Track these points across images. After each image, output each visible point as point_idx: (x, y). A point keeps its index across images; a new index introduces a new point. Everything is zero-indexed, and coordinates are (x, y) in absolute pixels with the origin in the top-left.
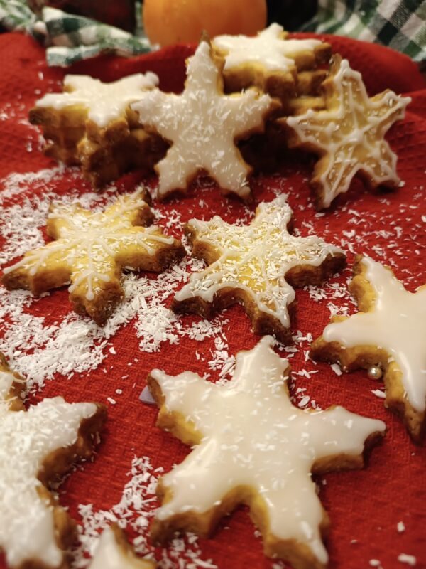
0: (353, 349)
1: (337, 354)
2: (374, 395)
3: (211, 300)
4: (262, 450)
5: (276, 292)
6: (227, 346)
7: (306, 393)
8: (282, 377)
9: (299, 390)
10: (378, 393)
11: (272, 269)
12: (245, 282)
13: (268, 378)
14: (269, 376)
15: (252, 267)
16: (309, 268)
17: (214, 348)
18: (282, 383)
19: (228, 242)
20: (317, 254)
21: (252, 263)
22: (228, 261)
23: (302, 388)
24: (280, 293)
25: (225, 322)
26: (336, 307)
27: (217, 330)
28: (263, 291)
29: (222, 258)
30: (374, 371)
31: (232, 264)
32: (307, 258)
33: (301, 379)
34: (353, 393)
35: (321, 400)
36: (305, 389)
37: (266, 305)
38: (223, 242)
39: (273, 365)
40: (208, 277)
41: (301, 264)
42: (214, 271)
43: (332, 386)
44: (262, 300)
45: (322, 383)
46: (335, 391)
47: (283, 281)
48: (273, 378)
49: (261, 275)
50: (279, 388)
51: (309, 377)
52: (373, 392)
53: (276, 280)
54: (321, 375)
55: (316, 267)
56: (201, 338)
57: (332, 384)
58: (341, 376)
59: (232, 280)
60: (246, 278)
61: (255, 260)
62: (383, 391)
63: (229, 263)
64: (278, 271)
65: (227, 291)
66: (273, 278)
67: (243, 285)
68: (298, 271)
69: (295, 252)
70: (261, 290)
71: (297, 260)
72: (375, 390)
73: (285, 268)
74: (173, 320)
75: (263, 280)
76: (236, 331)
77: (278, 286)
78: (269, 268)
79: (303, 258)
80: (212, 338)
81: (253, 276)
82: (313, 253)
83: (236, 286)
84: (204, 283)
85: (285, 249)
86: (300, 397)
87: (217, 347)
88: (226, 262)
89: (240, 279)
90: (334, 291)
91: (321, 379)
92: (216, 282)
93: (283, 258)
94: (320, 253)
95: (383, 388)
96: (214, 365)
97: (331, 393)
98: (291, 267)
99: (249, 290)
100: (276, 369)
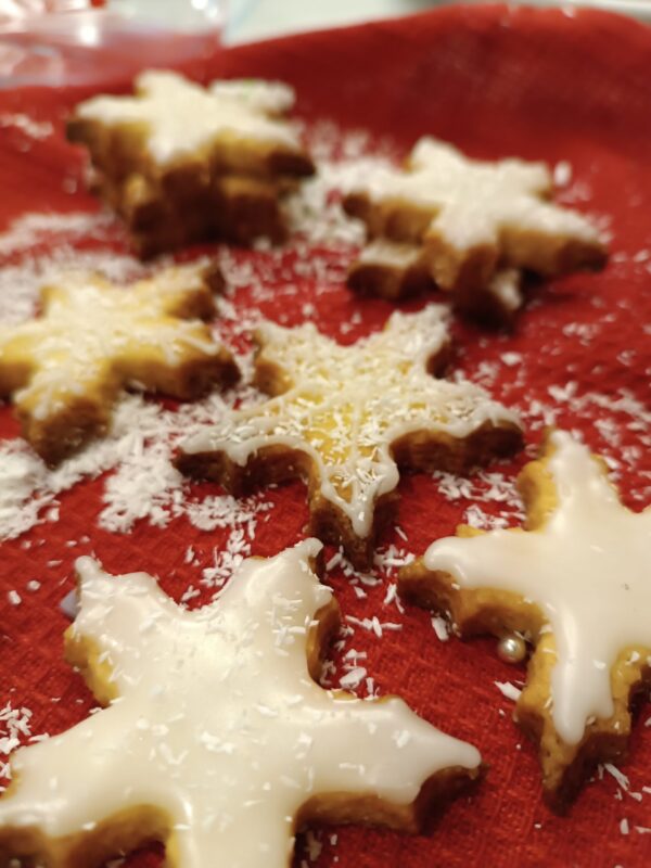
0: (474, 593)
1: (446, 596)
2: (499, 693)
3: (242, 462)
4: (210, 747)
5: (363, 469)
6: (248, 547)
7: (361, 663)
8: (307, 619)
9: (352, 654)
10: (508, 689)
11: (372, 427)
12: (315, 442)
13: (277, 616)
14: (280, 612)
15: (338, 417)
16: (444, 439)
17: (223, 548)
18: (302, 630)
19: (313, 368)
20: (467, 415)
21: (340, 411)
22: (300, 401)
23: (359, 651)
24: (370, 473)
25: (264, 507)
26: (483, 516)
27: (242, 518)
28: (342, 462)
29: (290, 394)
30: (510, 645)
31: (305, 407)
32: (445, 420)
33: (365, 636)
34: (457, 680)
35: (387, 681)
36: (364, 655)
37: (337, 488)
38: (302, 368)
39: (298, 593)
40: (251, 422)
41: (430, 428)
42: (267, 413)
43: (419, 659)
44: (332, 479)
45: (403, 650)
46: (424, 670)
47: (384, 452)
48: (289, 618)
49: (348, 436)
50: (291, 639)
51: (379, 633)
52: (500, 685)
53: (372, 447)
54: (406, 636)
55: (458, 440)
56: (209, 525)
57: (422, 656)
58: (445, 643)
59: (293, 433)
60: (320, 435)
61: (347, 407)
62: (520, 688)
63: (300, 405)
64: (381, 433)
65: (279, 451)
66: (368, 443)
67: (311, 446)
68: (420, 440)
69: (424, 406)
70: (339, 460)
71: (426, 420)
72: (504, 682)
73: (397, 430)
74: (175, 484)
75: (348, 443)
76: (278, 526)
77: (371, 458)
78: (368, 425)
79: (436, 419)
80: (228, 529)
81: (334, 434)
82: (457, 412)
83: (296, 446)
84: (239, 430)
85: (409, 398)
86: (348, 667)
87: (229, 546)
88: (295, 402)
89: (307, 436)
90: (489, 487)
91: (403, 641)
92: (262, 432)
93: (399, 413)
94: (472, 415)
95: (519, 683)
96: (210, 577)
97: (414, 671)
98: (410, 430)
99: (318, 457)
100: (300, 601)
